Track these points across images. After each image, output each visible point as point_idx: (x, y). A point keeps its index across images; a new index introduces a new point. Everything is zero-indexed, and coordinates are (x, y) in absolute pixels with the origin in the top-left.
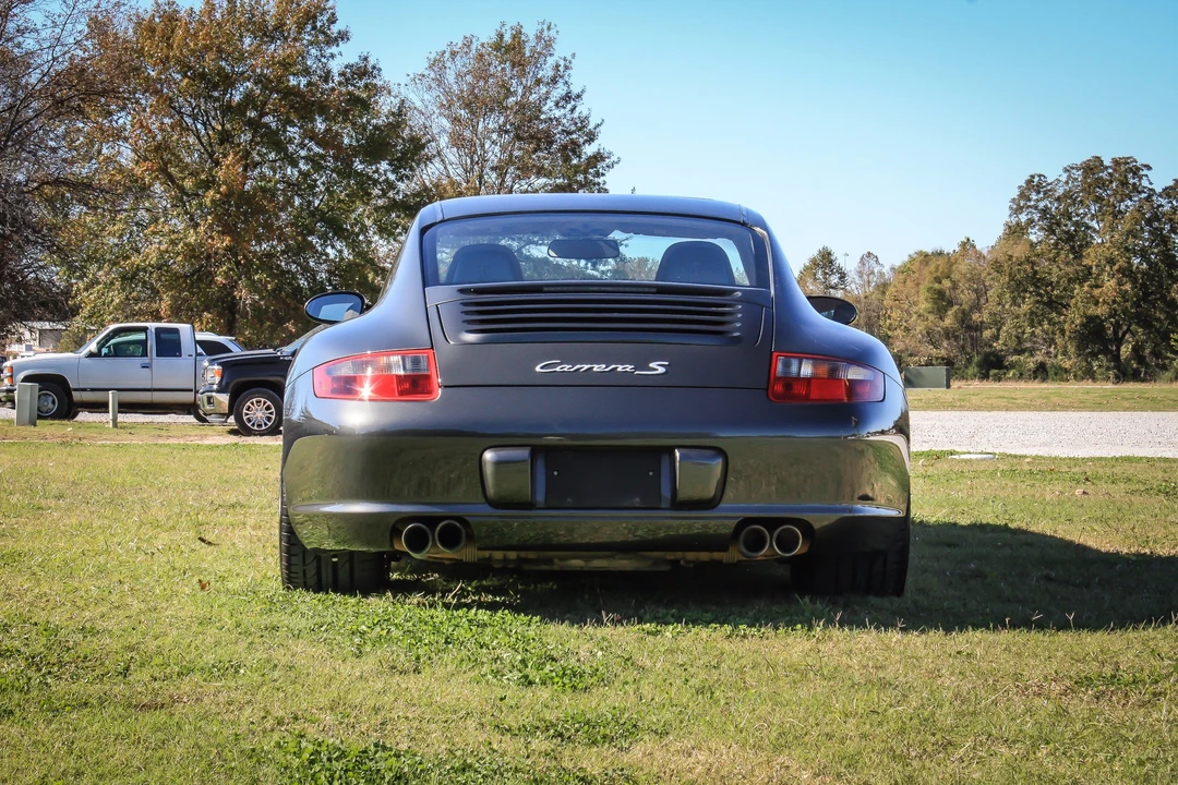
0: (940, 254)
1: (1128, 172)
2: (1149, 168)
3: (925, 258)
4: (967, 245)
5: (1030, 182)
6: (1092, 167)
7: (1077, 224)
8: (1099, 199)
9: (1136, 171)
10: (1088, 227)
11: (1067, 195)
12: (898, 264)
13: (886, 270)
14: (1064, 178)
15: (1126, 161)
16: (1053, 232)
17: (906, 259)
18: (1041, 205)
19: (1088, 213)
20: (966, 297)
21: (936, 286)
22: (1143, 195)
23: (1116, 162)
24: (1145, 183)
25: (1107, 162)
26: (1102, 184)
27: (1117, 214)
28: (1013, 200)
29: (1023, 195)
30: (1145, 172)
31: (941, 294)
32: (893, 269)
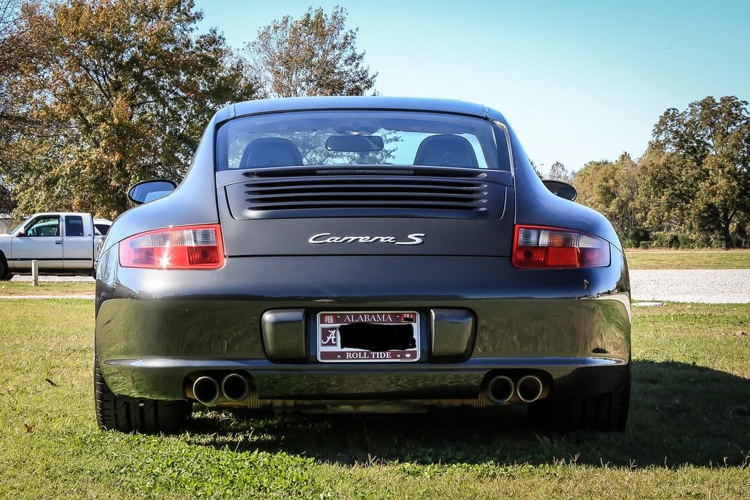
0: (606, 163)
1: (731, 104)
2: (747, 103)
3: (598, 166)
4: (625, 157)
5: (667, 113)
6: (707, 104)
7: (699, 142)
8: (712, 125)
9: (737, 106)
10: (706, 144)
11: (692, 122)
12: (577, 170)
13: (569, 174)
14: (689, 111)
15: (729, 99)
16: (682, 147)
17: (583, 166)
18: (674, 129)
19: (704, 133)
20: (623, 192)
21: (604, 184)
22: (744, 122)
23: (723, 100)
24: (744, 113)
25: (718, 101)
26: (716, 114)
27: (725, 135)
28: (656, 125)
29: (663, 122)
30: (744, 106)
31: (608, 189)
32: (573, 173)
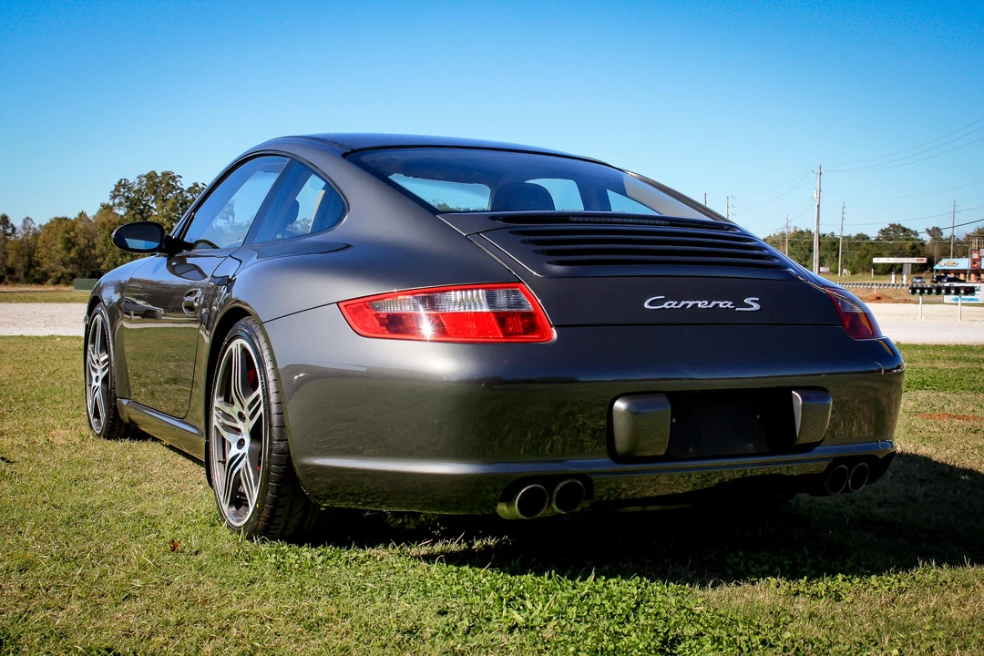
0: (66, 219)
1: (169, 178)
2: (181, 177)
3: (60, 221)
4: (82, 215)
5: (120, 183)
6: (152, 176)
7: (145, 205)
8: (155, 193)
9: (174, 179)
10: (150, 207)
11: (139, 190)
12: (44, 223)
13: (37, 226)
14: (137, 182)
15: (168, 173)
16: (132, 209)
17: (49, 221)
18: (126, 194)
19: (150, 200)
20: (82, 241)
21: (66, 235)
22: (179, 191)
23: (163, 174)
24: (179, 184)
25: (159, 174)
26: (156, 185)
27: (165, 201)
28: (112, 192)
29: (117, 189)
30: (179, 179)
31: (69, 240)
32: (40, 226)
